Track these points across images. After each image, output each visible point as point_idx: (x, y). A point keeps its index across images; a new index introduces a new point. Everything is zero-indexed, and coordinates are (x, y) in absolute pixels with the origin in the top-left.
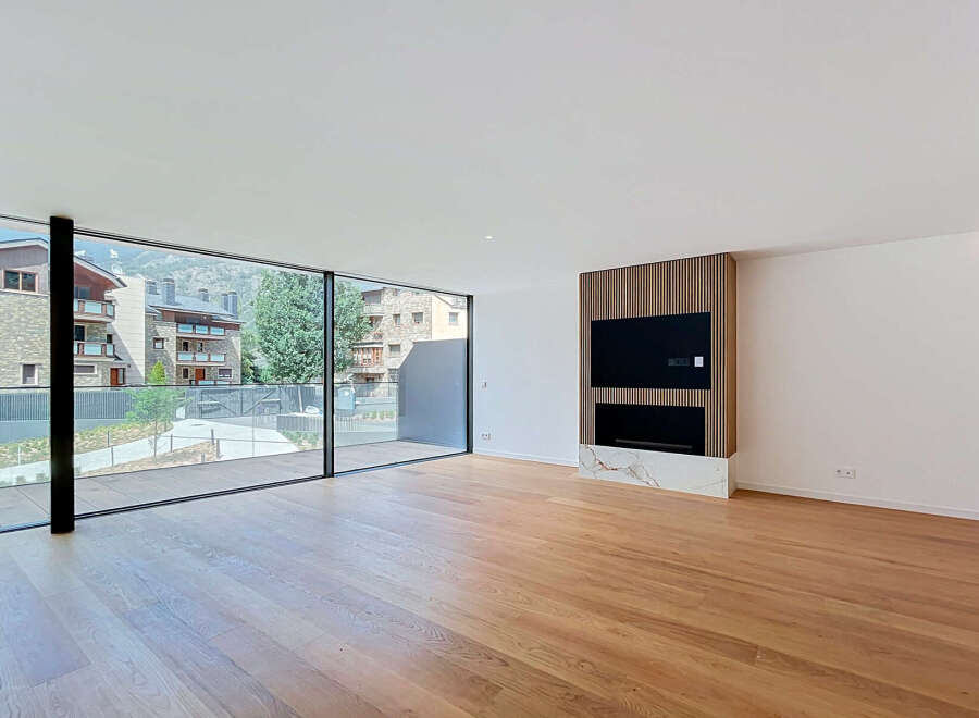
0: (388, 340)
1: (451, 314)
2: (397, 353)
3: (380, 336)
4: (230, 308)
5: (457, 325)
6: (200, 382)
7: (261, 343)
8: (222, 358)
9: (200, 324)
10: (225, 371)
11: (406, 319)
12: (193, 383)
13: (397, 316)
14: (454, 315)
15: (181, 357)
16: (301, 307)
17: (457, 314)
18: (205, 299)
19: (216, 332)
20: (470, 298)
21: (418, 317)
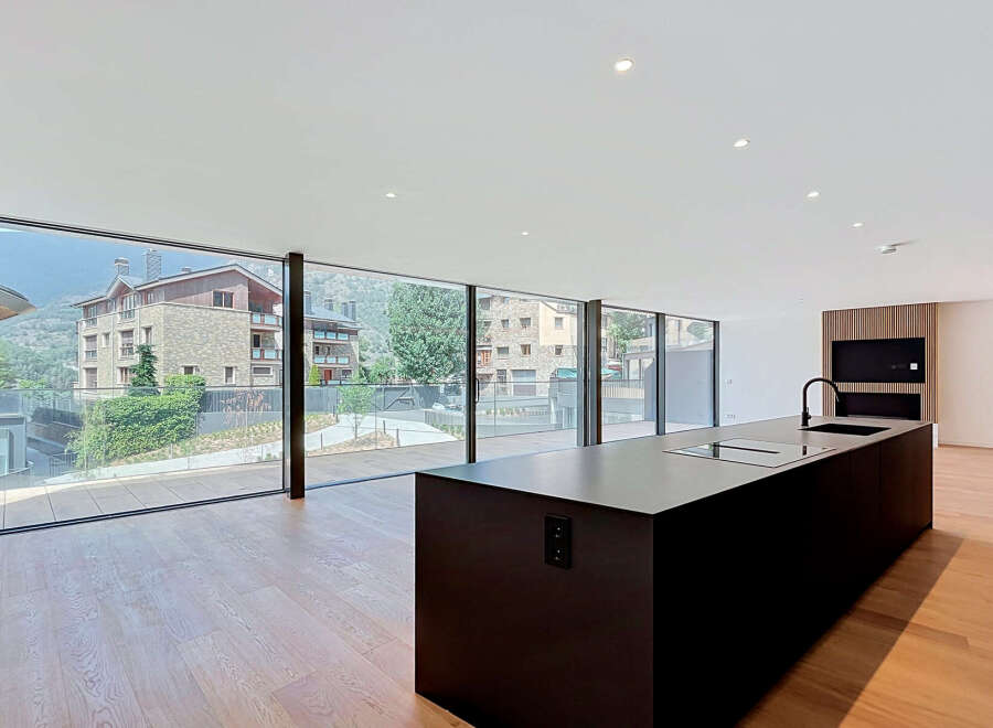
0: (495, 344)
1: (556, 319)
2: (505, 356)
3: (489, 340)
4: (350, 315)
5: (562, 329)
6: (330, 382)
7: (396, 348)
8: (346, 361)
9: (330, 331)
10: (346, 372)
11: (514, 324)
12: (324, 382)
13: (505, 322)
14: (559, 320)
15: (317, 360)
16: (430, 315)
17: (561, 318)
18: (331, 308)
19: (341, 337)
20: (716, 324)
21: (525, 322)
